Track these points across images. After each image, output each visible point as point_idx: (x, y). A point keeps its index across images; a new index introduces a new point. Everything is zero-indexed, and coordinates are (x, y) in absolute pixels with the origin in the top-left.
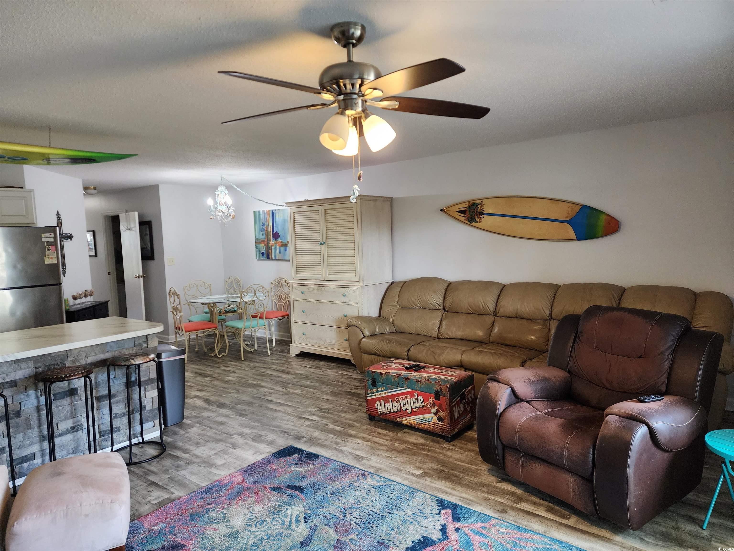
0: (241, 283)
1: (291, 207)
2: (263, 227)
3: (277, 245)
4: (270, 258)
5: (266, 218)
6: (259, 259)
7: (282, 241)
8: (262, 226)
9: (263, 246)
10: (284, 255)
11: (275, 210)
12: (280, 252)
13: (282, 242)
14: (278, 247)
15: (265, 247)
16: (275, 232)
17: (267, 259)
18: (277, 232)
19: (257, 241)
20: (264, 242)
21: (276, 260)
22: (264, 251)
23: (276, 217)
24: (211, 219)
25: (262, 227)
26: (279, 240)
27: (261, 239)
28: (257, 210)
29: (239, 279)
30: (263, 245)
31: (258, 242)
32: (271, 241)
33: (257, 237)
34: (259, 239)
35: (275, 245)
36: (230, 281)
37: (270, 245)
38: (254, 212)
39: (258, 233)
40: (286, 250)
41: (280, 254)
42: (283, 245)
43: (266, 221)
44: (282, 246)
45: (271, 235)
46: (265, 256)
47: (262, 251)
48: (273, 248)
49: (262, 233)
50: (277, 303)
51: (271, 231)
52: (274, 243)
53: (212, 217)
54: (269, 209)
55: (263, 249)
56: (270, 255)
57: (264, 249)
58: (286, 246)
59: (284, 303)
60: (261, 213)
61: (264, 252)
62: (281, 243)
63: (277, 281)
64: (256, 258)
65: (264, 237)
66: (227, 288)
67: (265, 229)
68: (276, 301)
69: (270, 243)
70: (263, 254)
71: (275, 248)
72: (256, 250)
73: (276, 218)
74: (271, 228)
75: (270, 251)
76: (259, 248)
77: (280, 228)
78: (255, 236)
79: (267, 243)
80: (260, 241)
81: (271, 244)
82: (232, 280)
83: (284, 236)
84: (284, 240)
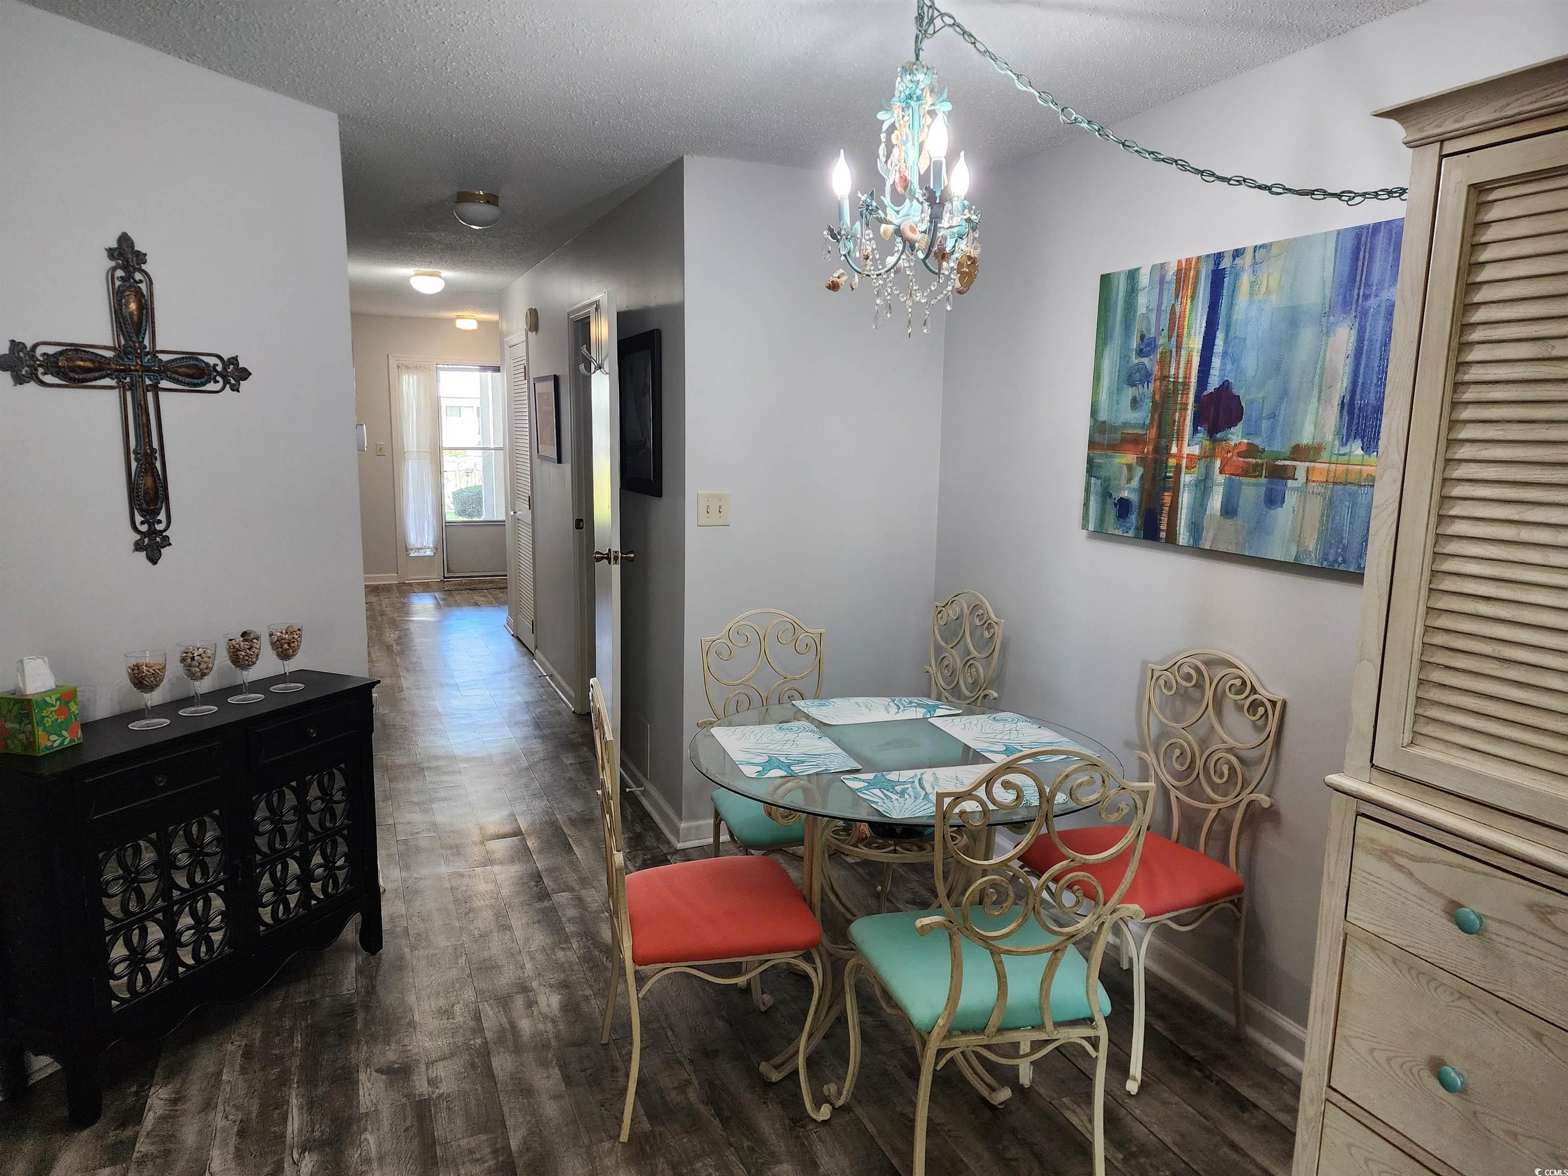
0: (999, 631)
1: (1449, 148)
2: (1145, 360)
3: (1218, 463)
4: (1163, 535)
5: (1166, 306)
6: (1100, 533)
7: (1258, 441)
8: (1140, 353)
9: (1130, 467)
10: (1260, 528)
11: (1238, 253)
12: (1229, 510)
13: (1252, 450)
14: (1220, 479)
15: (1139, 471)
16: (1214, 383)
17: (1146, 537)
18: (1225, 386)
19: (1098, 438)
20: (1135, 441)
21: (1196, 550)
22: (1129, 491)
23: (1232, 296)
24: (834, 286)
25: (1135, 360)
26: (1236, 436)
27: (1126, 425)
28: (1118, 265)
29: (993, 616)
30: (1130, 458)
31: (1105, 439)
32: (1180, 439)
33: (1103, 416)
34: (1114, 429)
35: (1201, 464)
36: (952, 613)
37: (1172, 462)
38: (1106, 280)
39: (1111, 394)
40: (1273, 499)
41: (1228, 523)
42: (1257, 467)
43: (1165, 323)
44: (1251, 471)
45: (1184, 408)
46: (1133, 519)
47: (1119, 489)
48: (1187, 478)
49: (1130, 392)
50: (1173, 793)
51: (1186, 384)
52: (1196, 450)
53: (838, 274)
54: (1194, 254)
55: (1129, 480)
56: (1165, 520)
57: (1135, 483)
58: (1279, 474)
59: (1214, 808)
60: (1144, 279)
61: (1134, 497)
62: (1240, 455)
63: (1186, 669)
64: (1085, 526)
65: (1141, 416)
66: (936, 640)
67: (1156, 370)
68: (1167, 779)
69: (1174, 450)
70: (1123, 507)
71: (1203, 486)
72: (1088, 484)
73: (1231, 306)
74: (1189, 362)
75: (1167, 498)
76: (1104, 473)
77: (1251, 362)
78: (1094, 412)
79: (1157, 450)
80: (1119, 436)
81: (1179, 456)
82: (962, 611)
83: (1273, 416)
84: (1270, 438)
